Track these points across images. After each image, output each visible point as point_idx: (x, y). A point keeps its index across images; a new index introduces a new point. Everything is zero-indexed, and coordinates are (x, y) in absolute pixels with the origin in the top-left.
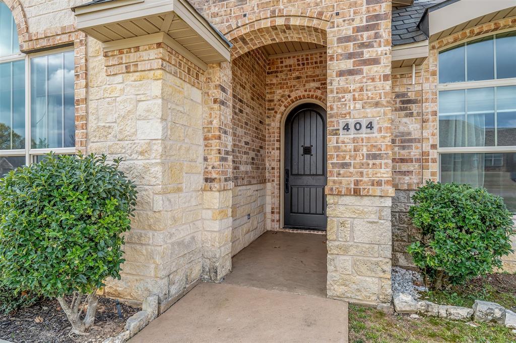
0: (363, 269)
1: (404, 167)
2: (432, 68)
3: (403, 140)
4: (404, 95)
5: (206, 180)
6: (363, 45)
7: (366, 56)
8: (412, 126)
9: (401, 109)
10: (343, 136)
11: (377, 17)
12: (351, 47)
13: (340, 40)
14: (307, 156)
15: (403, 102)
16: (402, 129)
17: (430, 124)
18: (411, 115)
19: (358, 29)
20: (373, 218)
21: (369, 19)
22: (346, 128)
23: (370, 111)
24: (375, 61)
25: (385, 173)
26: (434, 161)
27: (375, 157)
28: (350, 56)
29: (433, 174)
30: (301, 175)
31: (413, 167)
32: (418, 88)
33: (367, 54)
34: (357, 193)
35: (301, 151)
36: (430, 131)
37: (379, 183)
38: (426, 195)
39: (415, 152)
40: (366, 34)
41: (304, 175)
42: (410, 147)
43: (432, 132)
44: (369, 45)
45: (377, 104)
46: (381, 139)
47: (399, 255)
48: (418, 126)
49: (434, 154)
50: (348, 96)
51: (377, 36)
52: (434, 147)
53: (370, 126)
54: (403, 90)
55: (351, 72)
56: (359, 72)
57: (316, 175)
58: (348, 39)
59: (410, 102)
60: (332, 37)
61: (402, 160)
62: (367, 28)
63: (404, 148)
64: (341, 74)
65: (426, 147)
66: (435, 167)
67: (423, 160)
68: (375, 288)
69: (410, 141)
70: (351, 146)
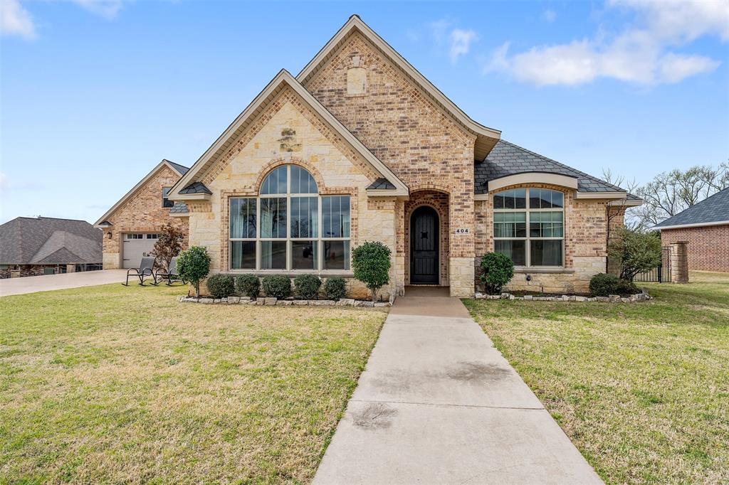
0: (464, 285)
1: (479, 246)
2: (490, 202)
3: (479, 234)
4: (479, 213)
5: (398, 252)
6: (464, 200)
7: (465, 205)
8: (482, 227)
9: (478, 220)
10: (457, 234)
11: (469, 190)
12: (460, 200)
13: (455, 197)
14: (425, 239)
15: (479, 217)
16: (478, 229)
17: (490, 227)
18: (482, 223)
19: (462, 194)
20: (468, 265)
21: (466, 191)
22: (458, 231)
23: (467, 225)
24: (468, 207)
25: (472, 249)
26: (491, 243)
27: (469, 242)
28: (459, 204)
29: (491, 249)
30: (421, 251)
31: (483, 246)
32: (485, 211)
33: (466, 204)
34: (462, 256)
35: (421, 236)
36: (490, 230)
37: (470, 252)
38: (488, 257)
39: (484, 240)
40: (465, 196)
41: (423, 250)
42: (481, 237)
43: (491, 230)
44: (466, 201)
45: (469, 223)
46: (471, 236)
47: (477, 286)
48: (485, 228)
49: (492, 240)
50: (459, 219)
51: (469, 197)
52: (491, 237)
53: (467, 231)
54: (479, 211)
55: (460, 210)
56: (463, 210)
57: (430, 250)
58: (459, 197)
59: (482, 217)
60: (452, 196)
61: (479, 243)
62: (466, 194)
63: (479, 237)
64: (456, 210)
65: (489, 238)
66: (492, 246)
67: (487, 243)
68: (469, 292)
69: (482, 234)
70: (460, 238)
